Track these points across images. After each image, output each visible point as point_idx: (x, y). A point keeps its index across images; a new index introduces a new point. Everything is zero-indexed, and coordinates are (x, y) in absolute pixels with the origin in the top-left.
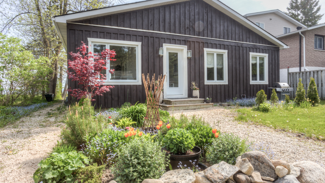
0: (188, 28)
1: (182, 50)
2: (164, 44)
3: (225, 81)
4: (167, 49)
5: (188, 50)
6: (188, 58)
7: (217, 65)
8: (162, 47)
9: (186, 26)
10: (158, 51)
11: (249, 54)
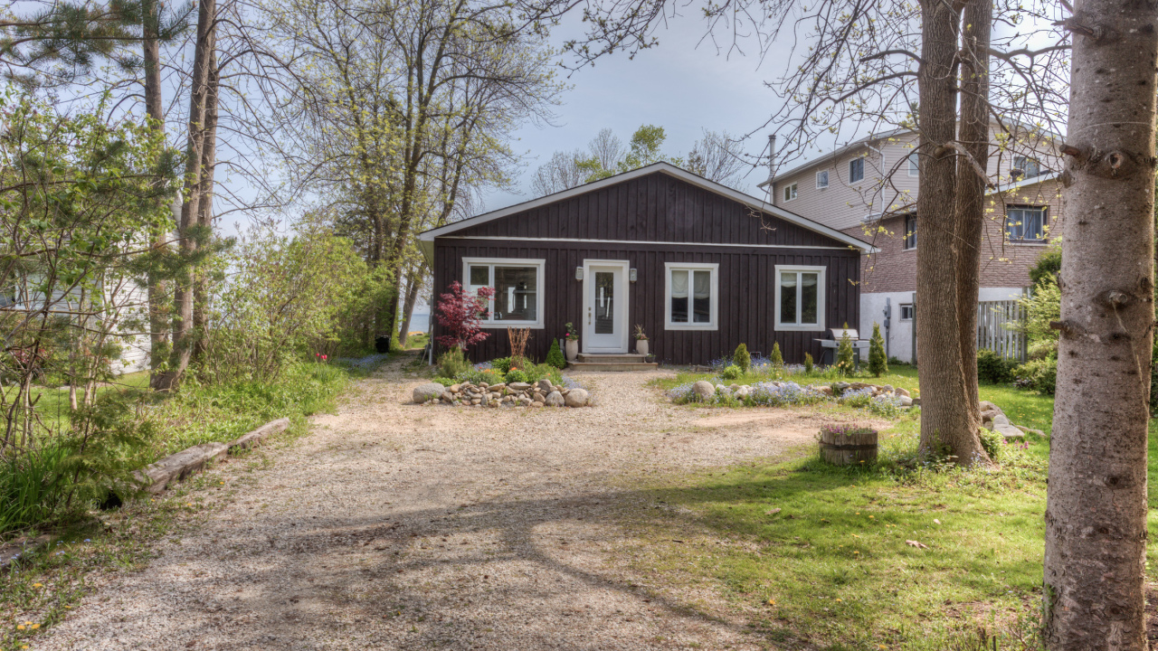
0: (632, 227)
1: (621, 268)
2: (585, 260)
3: (713, 325)
4: (591, 267)
5: (631, 267)
6: (630, 282)
7: (695, 292)
8: (582, 265)
9: (629, 225)
10: (573, 273)
11: (774, 269)
